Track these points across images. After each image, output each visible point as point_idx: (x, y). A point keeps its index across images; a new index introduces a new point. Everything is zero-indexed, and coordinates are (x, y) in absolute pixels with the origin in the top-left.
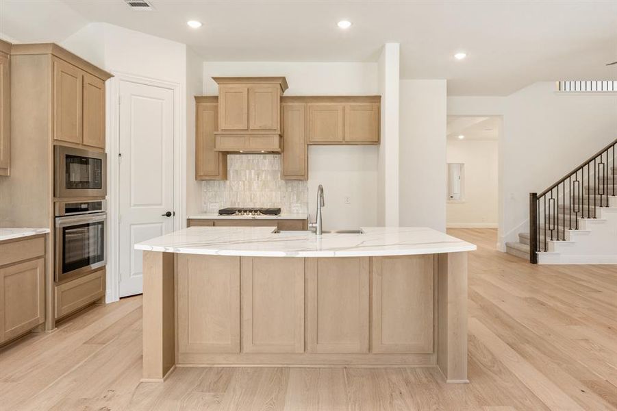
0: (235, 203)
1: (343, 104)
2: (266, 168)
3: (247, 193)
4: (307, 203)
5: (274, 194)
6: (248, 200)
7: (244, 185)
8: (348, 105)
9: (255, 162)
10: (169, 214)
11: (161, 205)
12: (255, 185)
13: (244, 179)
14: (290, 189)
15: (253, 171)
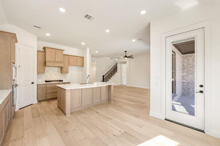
0: (47, 79)
1: (77, 57)
2: (56, 70)
3: (51, 77)
4: (67, 79)
5: (58, 76)
6: (51, 78)
7: (50, 75)
8: (78, 58)
9: (53, 69)
10: (32, 83)
11: (30, 80)
12: (53, 75)
13: (49, 73)
14: (62, 75)
15: (52, 71)
